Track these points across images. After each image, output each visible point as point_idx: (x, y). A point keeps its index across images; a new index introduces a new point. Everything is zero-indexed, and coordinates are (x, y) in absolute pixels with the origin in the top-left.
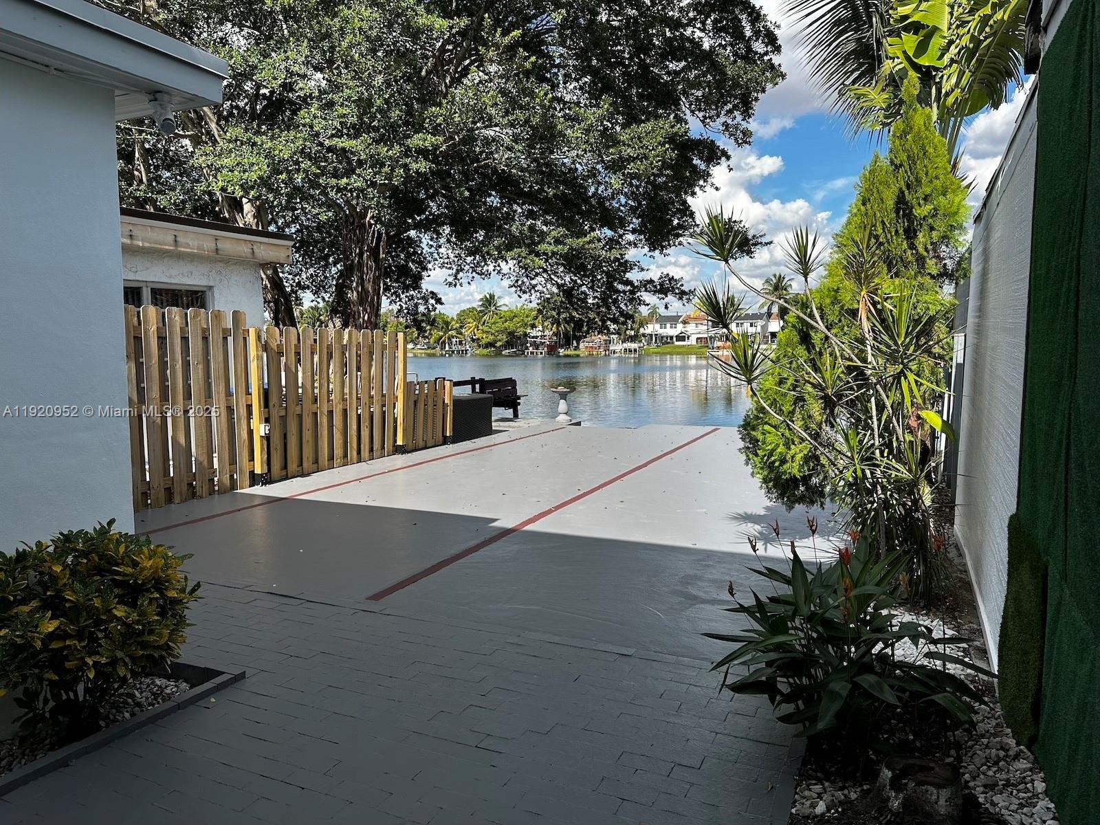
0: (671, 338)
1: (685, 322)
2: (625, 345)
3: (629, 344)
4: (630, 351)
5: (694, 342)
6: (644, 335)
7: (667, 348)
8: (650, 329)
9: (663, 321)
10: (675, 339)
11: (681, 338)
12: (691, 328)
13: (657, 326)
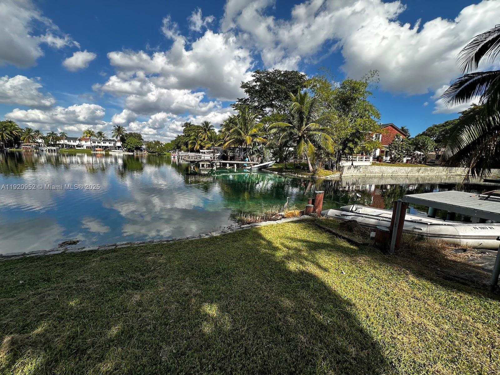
0: (74, 146)
1: (80, 140)
2: (48, 148)
3: (51, 147)
4: (52, 150)
5: (85, 148)
6: (59, 144)
7: (72, 150)
8: (62, 142)
9: (69, 139)
10: (76, 147)
11: (78, 146)
12: (83, 143)
13: (66, 141)
